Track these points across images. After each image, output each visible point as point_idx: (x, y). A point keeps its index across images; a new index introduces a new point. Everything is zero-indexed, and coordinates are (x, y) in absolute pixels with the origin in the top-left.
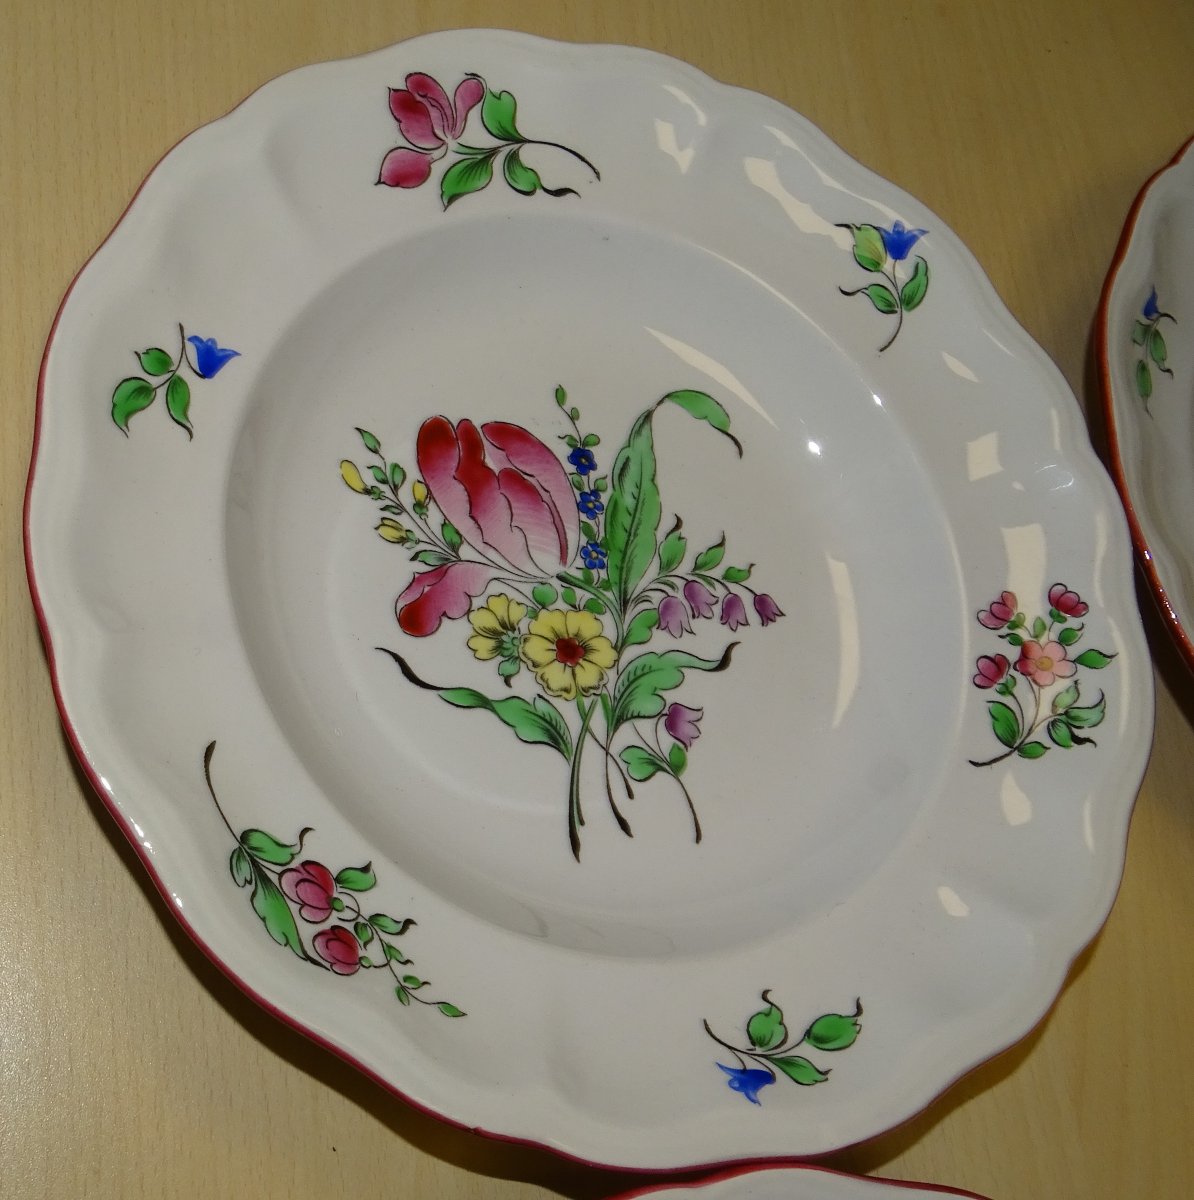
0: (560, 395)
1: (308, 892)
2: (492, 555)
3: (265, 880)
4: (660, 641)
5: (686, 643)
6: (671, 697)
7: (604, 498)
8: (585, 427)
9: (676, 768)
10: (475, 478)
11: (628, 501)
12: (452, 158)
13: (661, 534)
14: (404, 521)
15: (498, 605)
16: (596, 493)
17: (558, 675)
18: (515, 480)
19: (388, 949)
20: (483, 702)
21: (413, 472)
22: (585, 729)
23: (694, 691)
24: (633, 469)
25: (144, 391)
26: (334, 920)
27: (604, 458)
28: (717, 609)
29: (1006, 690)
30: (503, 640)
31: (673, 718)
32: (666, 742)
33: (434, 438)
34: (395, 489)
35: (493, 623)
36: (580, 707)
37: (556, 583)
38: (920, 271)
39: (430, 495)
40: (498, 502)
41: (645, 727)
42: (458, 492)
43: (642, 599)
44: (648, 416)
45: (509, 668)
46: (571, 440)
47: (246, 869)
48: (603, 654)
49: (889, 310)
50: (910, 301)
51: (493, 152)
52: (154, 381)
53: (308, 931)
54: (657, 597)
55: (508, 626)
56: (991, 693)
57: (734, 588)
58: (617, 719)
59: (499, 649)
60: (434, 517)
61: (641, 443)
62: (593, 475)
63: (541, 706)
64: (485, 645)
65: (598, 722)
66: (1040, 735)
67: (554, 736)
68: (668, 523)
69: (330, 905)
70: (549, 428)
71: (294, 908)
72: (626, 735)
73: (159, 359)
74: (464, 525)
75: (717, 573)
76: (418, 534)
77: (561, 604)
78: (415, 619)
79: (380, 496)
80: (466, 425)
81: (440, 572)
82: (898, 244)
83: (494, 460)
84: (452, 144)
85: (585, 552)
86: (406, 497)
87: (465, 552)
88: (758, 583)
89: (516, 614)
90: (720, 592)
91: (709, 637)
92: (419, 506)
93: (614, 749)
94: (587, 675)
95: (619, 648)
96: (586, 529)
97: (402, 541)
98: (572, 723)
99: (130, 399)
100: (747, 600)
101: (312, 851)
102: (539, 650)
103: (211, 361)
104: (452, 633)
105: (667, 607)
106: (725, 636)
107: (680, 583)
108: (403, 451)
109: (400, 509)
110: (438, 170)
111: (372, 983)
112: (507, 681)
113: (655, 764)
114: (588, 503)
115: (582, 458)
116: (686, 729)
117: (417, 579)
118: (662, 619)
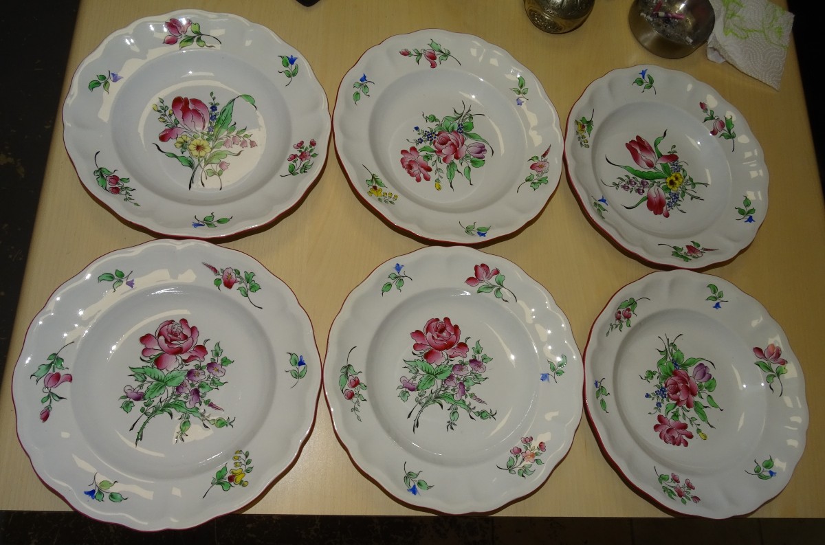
0: (212, 94)
1: (112, 180)
2: (186, 127)
3: (102, 176)
4: (223, 148)
5: (230, 149)
6: (222, 160)
7: (217, 117)
8: (216, 101)
9: (219, 175)
10: (185, 110)
11: (223, 118)
12: (183, 38)
13: (229, 126)
14: (166, 118)
15: (184, 138)
16: (215, 116)
17: (195, 153)
18: (196, 112)
19: (127, 193)
20: (175, 156)
21: (170, 108)
22: (199, 164)
23: (229, 159)
24: (226, 111)
25: (98, 84)
26: (117, 186)
27: (219, 109)
28: (240, 143)
29: (295, 162)
30: (184, 145)
31: (221, 164)
32: (219, 169)
33: (177, 101)
34: (165, 111)
35: (182, 141)
36: (199, 160)
37: (200, 134)
38: (297, 67)
39: (173, 113)
40: (190, 116)
41: (214, 166)
42: (181, 113)
43: (220, 139)
44: (234, 100)
45: (183, 150)
46: (212, 104)
47: (98, 173)
48: (208, 149)
49: (290, 77)
50: (294, 75)
51: (194, 37)
52: (101, 82)
53: (108, 186)
54: (225, 139)
55: (185, 142)
56: (291, 162)
57: (246, 139)
58: (207, 164)
59: (182, 146)
60: (173, 117)
61: (230, 106)
62: (216, 112)
63: (189, 159)
64: (179, 145)
65: (203, 164)
66: (298, 171)
67: (191, 165)
68: (232, 123)
69: (117, 183)
70: (207, 101)
71: (107, 182)
72: (209, 167)
73: (103, 77)
74: (180, 120)
75: (242, 135)
76: (168, 121)
77: (200, 138)
78: (163, 138)
79: (161, 112)
80: (186, 99)
81: (172, 129)
82: (292, 61)
83: (191, 106)
84: (183, 35)
85: (209, 128)
86: (167, 113)
87: (179, 125)
88: (252, 139)
89: (188, 139)
90: (242, 139)
91: (236, 149)
92: (170, 115)
93: (205, 169)
94: (202, 153)
95: (212, 149)
96: (211, 123)
97: (164, 122)
98: (196, 162)
99: (94, 85)
100: (248, 142)
101: (116, 174)
102: (192, 147)
103: (116, 79)
104: (171, 142)
105: (227, 141)
106: (241, 149)
107: (232, 137)
108: (169, 104)
109: (165, 115)
110: (179, 41)
111: (121, 197)
112: (182, 153)
113: (214, 173)
114: (213, 118)
115: (214, 108)
116: (224, 167)
117: (166, 130)
118: (224, 144)
